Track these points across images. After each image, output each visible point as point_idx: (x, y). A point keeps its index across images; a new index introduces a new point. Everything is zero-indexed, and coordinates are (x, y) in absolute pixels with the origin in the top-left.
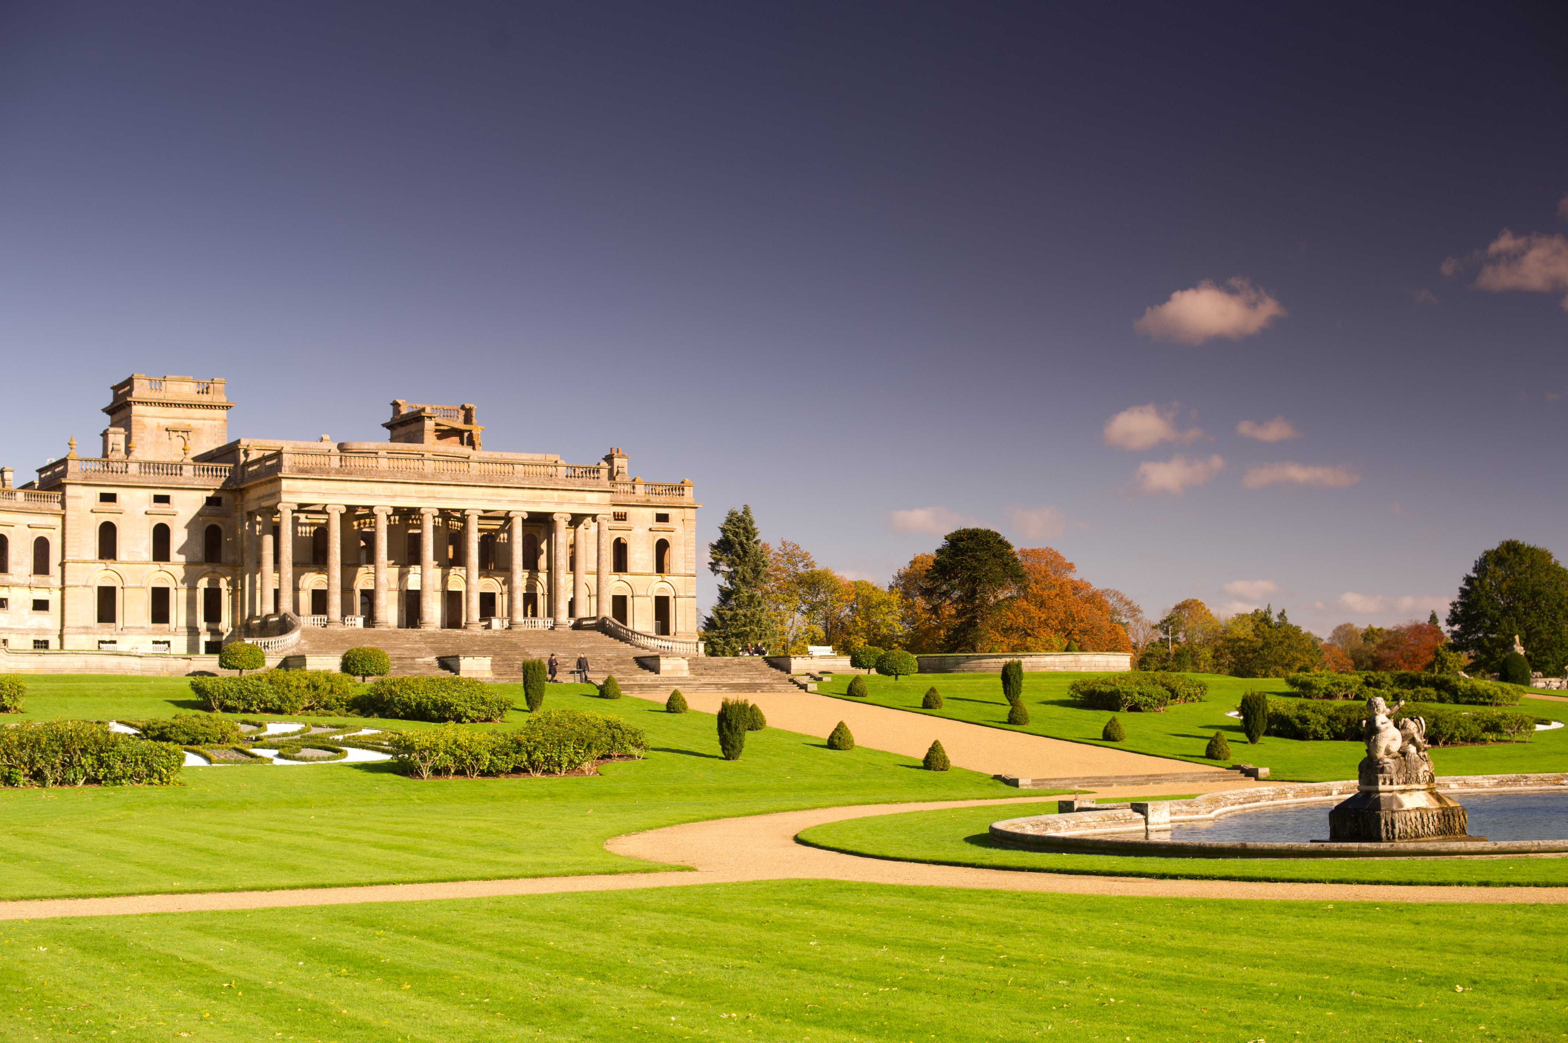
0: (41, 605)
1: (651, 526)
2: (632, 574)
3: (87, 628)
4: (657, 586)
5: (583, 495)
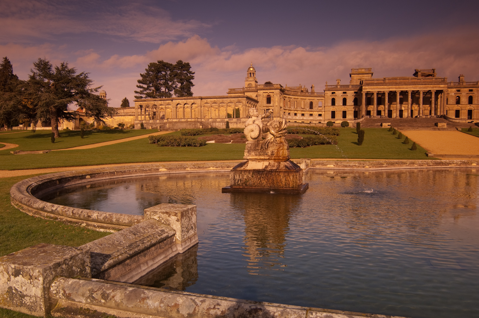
1: (467, 93)
2: (461, 105)
3: (329, 119)
4: (469, 107)
5: (439, 85)
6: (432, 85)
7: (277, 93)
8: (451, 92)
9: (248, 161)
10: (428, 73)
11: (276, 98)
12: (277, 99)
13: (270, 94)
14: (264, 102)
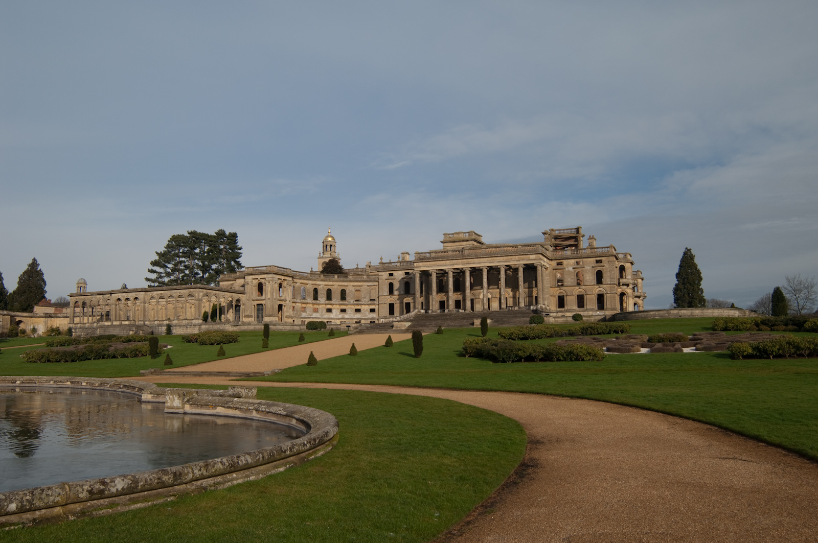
1: (593, 265)
2: (585, 286)
4: (598, 290)
5: (528, 256)
6: (517, 257)
7: (270, 279)
8: (568, 265)
10: (566, 234)
11: (268, 287)
12: (269, 289)
13: (263, 281)
14: (254, 293)
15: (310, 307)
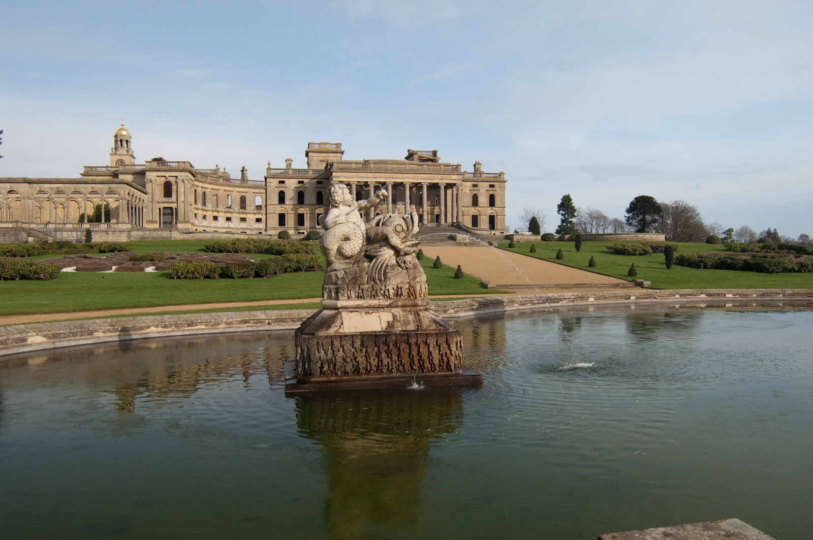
0: (258, 220)
1: (487, 189)
2: (479, 207)
3: (275, 228)
4: (490, 211)
5: (451, 176)
8: (466, 187)
9: (340, 313)
12: (183, 189)
13: (171, 180)
15: (200, 213)
